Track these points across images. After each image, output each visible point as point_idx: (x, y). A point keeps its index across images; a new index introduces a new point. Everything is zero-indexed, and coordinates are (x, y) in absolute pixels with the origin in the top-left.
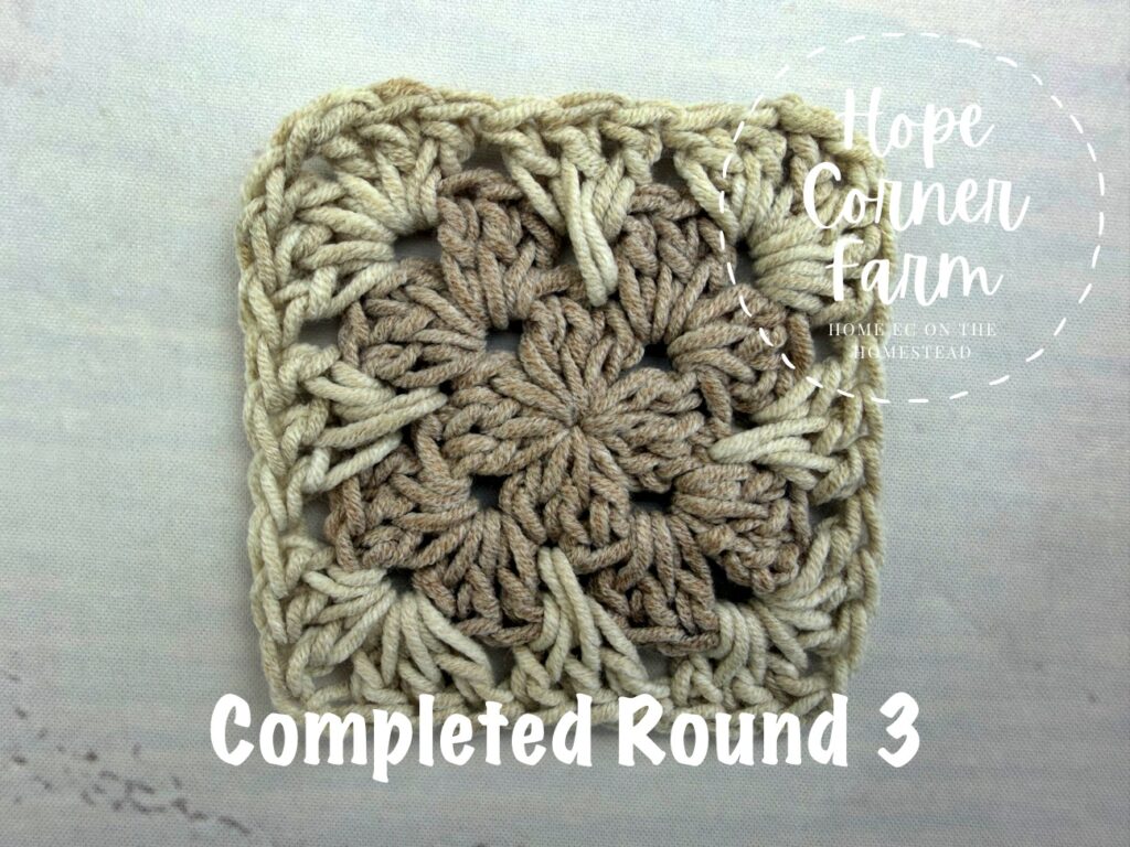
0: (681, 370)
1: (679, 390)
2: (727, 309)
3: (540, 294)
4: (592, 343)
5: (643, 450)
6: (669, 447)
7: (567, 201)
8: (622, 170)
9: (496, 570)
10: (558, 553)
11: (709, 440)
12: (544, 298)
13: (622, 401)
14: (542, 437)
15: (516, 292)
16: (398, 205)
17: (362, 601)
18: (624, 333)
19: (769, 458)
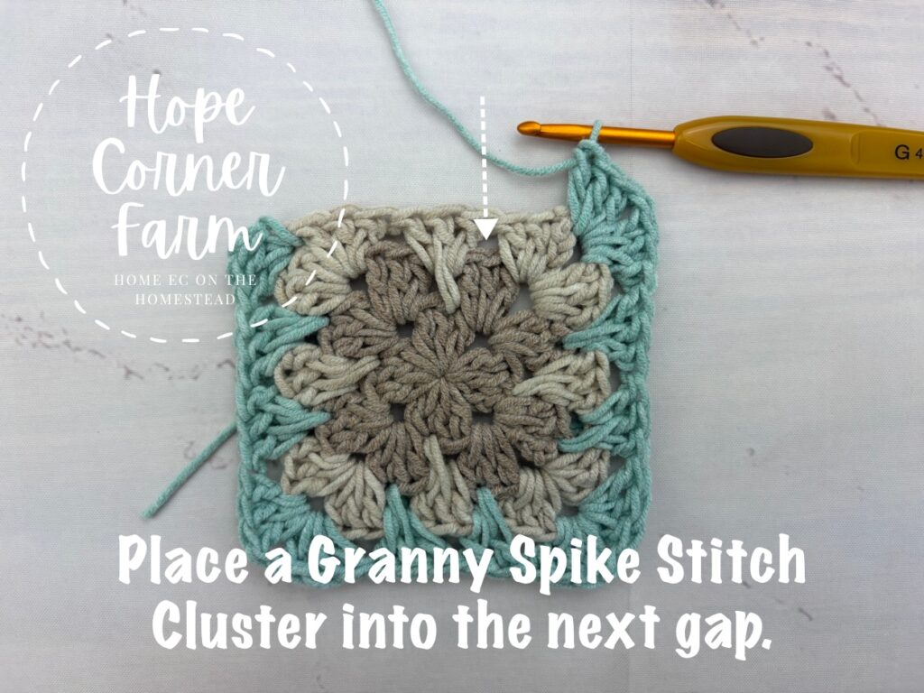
0: (496, 351)
1: (491, 360)
3: (422, 309)
4: (448, 334)
5: (477, 390)
6: (489, 390)
7: (435, 256)
8: (463, 240)
9: (406, 455)
10: (434, 438)
11: (511, 386)
12: (424, 311)
13: (463, 367)
14: (424, 383)
15: (409, 308)
16: (344, 264)
17: (336, 472)
18: (463, 328)
19: (542, 393)
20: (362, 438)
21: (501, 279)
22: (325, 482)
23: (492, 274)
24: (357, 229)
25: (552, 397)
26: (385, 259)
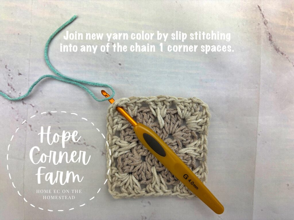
0: (174, 139)
1: (173, 142)
2: (181, 129)
4: (160, 135)
7: (158, 113)
8: (165, 107)
9: (146, 172)
10: (154, 167)
11: (178, 150)
12: (153, 127)
18: (165, 133)
19: (187, 153)
20: (132, 167)
21: (177, 118)
22: (120, 182)
23: (175, 117)
25: (191, 155)
26: (142, 112)
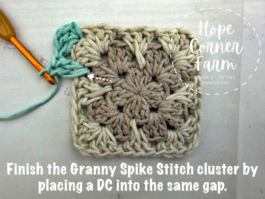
0: (159, 82)
1: (159, 86)
2: (168, 70)
3: (129, 67)
4: (141, 77)
5: (152, 99)
6: (157, 98)
7: (136, 47)
8: (146, 41)
9: (122, 125)
10: (134, 120)
11: (165, 96)
12: (130, 68)
13: (147, 89)
14: (131, 97)
15: (124, 66)
16: (100, 48)
17: (95, 129)
18: (147, 75)
19: (178, 99)
20: (105, 118)
21: (162, 55)
22: (90, 134)
23: (159, 53)
24: (106, 34)
25: (183, 101)
26: (115, 47)
